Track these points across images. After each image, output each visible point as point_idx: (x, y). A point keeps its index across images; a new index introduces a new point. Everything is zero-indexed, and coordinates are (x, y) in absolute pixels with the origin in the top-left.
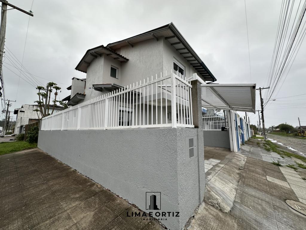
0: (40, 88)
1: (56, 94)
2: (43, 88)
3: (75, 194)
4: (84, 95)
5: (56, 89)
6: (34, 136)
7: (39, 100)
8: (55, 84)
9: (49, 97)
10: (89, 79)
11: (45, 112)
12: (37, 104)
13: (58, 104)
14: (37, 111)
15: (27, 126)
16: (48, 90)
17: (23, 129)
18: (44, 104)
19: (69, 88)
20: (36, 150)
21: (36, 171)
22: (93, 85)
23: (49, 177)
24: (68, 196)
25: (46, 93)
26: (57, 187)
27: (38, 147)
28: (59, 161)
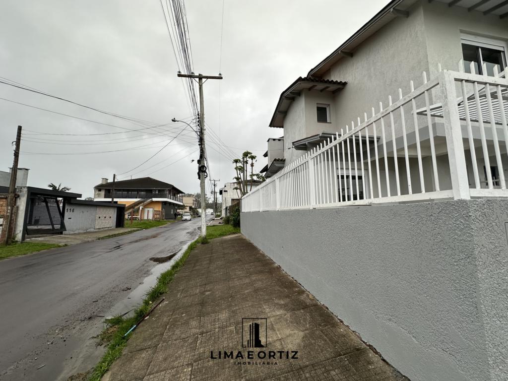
0: (236, 161)
1: (252, 165)
2: (240, 160)
3: (280, 299)
4: (283, 161)
5: (252, 159)
6: (236, 219)
7: (237, 176)
8: (250, 153)
9: (246, 171)
10: (287, 136)
11: (244, 190)
12: (235, 181)
13: (255, 178)
14: (236, 189)
15: (230, 207)
16: (244, 162)
17: (228, 211)
18: (242, 180)
19: (266, 155)
20: (240, 236)
21: (239, 260)
22: (293, 143)
23: (252, 270)
24: (271, 299)
25: (242, 166)
26: (259, 284)
27: (241, 232)
28: (261, 252)
